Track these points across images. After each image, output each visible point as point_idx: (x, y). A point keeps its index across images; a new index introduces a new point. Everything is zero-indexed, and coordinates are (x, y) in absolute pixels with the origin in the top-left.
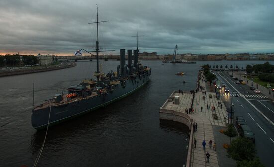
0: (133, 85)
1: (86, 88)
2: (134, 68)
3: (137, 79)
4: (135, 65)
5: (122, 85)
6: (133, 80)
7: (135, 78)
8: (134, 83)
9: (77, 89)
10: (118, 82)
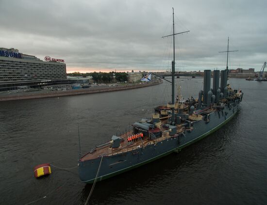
0: (220, 117)
1: (156, 127)
2: (222, 94)
3: (226, 110)
4: (223, 90)
5: (205, 119)
6: (220, 113)
7: (223, 108)
8: (221, 116)
9: (143, 129)
10: (200, 118)
